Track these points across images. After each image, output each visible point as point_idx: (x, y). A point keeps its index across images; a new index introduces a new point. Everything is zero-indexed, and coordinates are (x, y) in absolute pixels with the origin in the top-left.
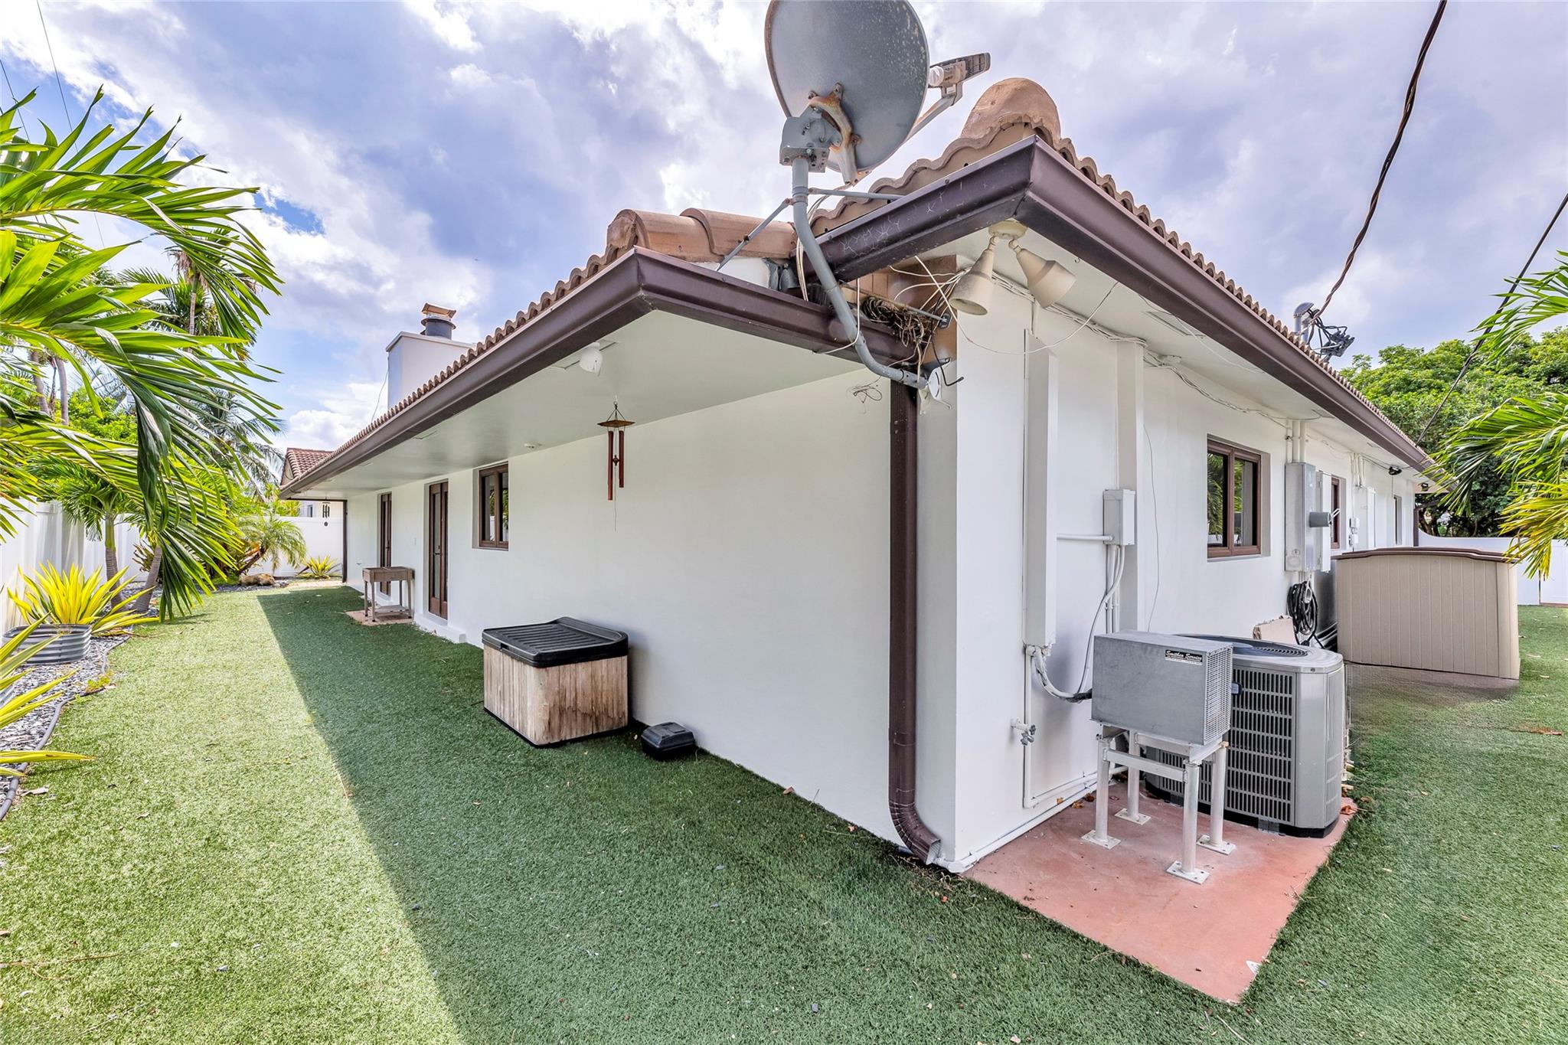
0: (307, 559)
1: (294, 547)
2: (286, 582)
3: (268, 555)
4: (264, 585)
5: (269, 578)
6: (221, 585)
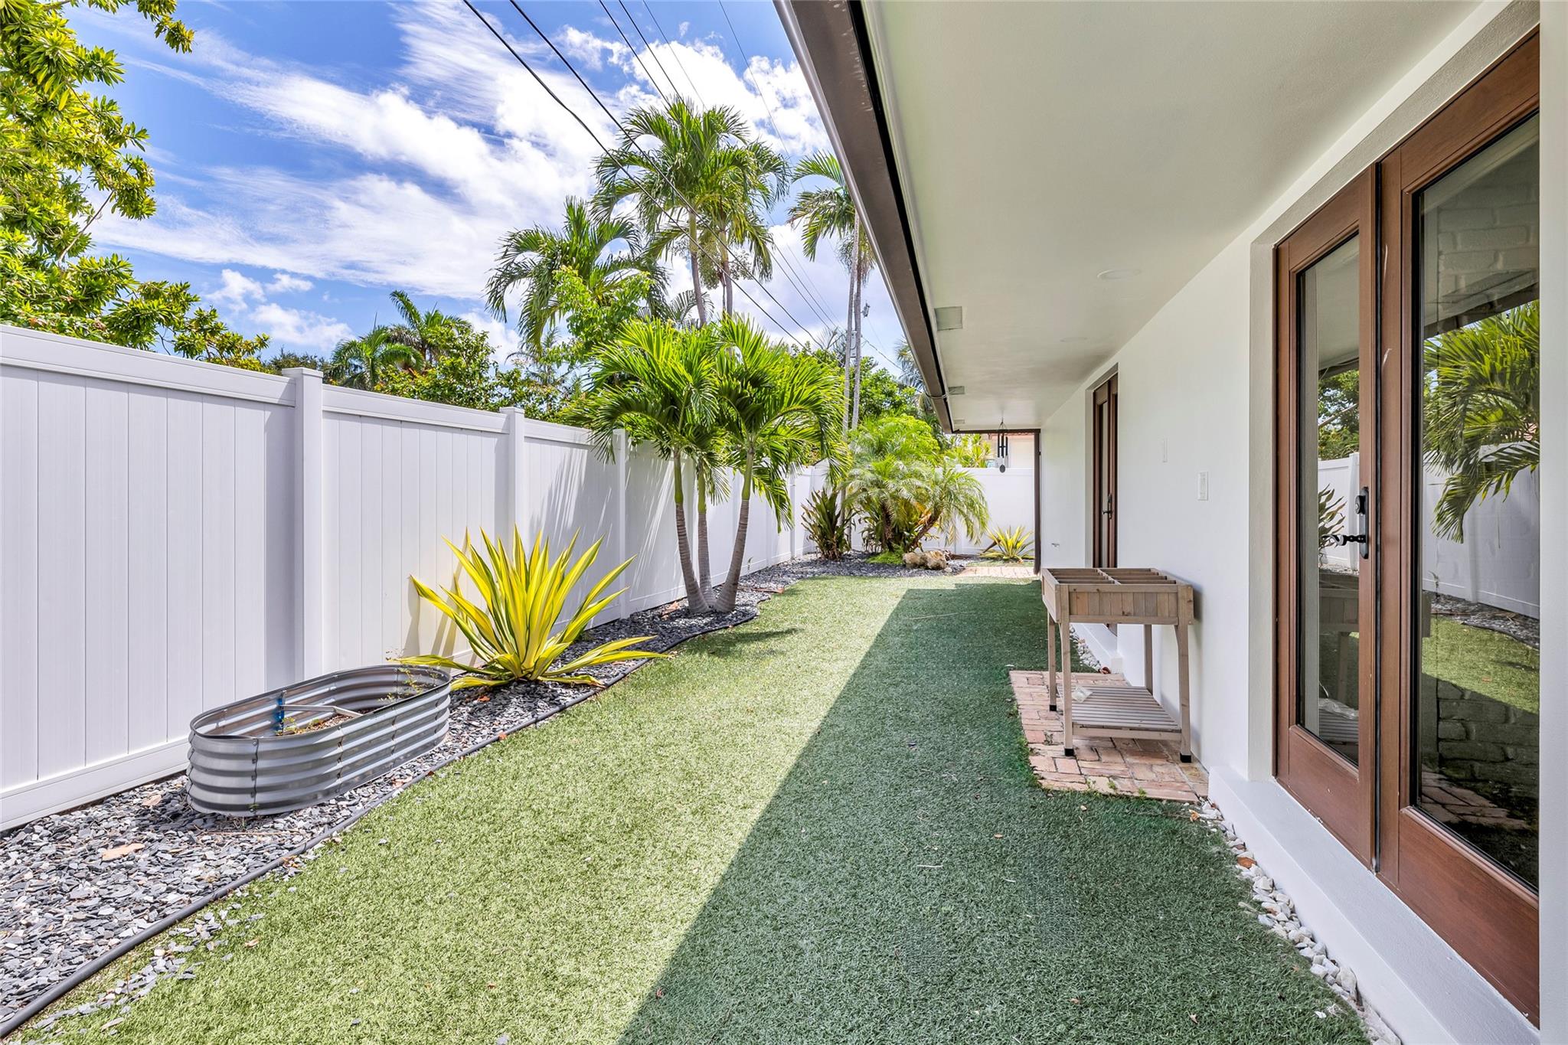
0: (992, 531)
1: (973, 511)
2: (964, 563)
4: (933, 569)
5: (939, 558)
6: (884, 564)
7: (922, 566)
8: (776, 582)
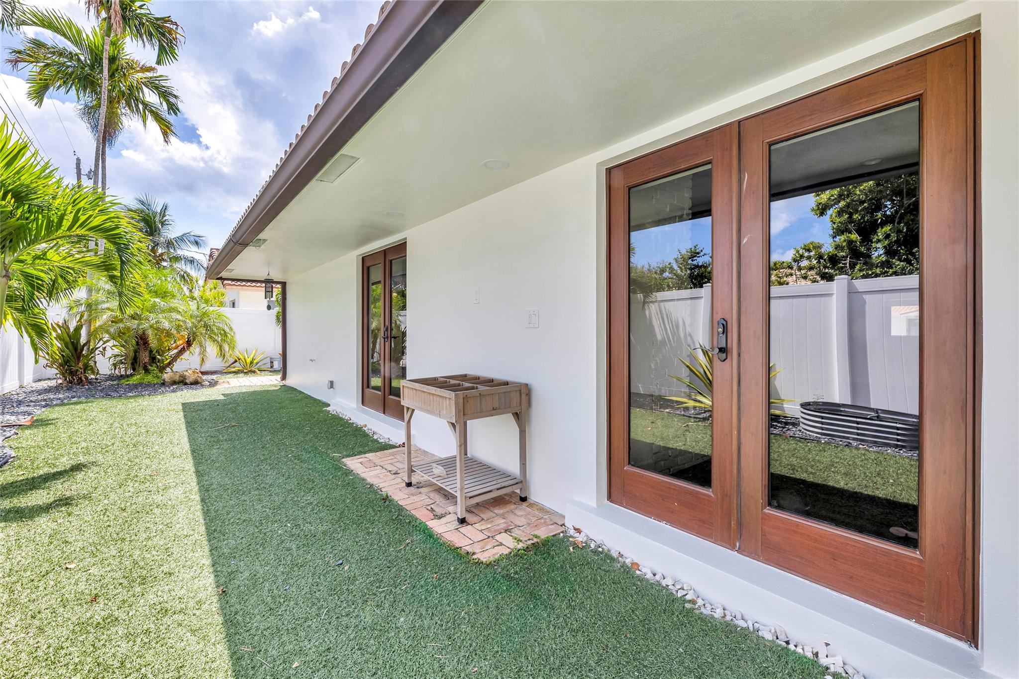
0: (237, 352)
1: (223, 338)
2: (214, 377)
3: (195, 348)
4: (192, 384)
5: (196, 375)
6: (141, 384)
7: (182, 382)
8: (12, 414)
